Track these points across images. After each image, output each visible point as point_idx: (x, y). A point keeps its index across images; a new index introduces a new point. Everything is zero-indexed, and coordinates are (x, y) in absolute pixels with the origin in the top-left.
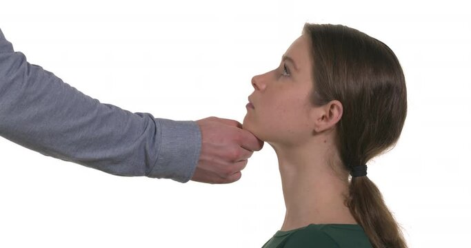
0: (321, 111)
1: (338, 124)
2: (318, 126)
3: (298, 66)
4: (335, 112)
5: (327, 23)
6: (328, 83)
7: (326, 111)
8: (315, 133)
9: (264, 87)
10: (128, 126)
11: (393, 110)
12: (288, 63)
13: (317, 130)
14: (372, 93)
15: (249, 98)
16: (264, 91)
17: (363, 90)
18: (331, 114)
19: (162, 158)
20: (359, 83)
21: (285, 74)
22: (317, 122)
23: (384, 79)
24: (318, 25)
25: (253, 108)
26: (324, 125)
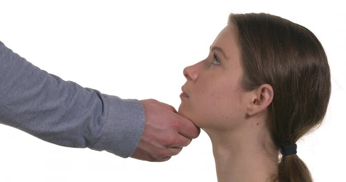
0: (253, 96)
1: (269, 107)
2: (251, 110)
3: (227, 54)
4: (266, 95)
5: (251, 13)
6: (258, 69)
7: (257, 95)
8: (248, 116)
9: (196, 76)
10: (73, 102)
11: (320, 89)
12: (217, 52)
13: (250, 113)
14: (300, 75)
15: (183, 88)
16: (196, 81)
17: (291, 73)
18: (262, 97)
19: (104, 138)
20: (287, 66)
21: (215, 62)
22: (249, 106)
23: (310, 61)
24: (243, 15)
25: (188, 97)
26: (256, 108)
